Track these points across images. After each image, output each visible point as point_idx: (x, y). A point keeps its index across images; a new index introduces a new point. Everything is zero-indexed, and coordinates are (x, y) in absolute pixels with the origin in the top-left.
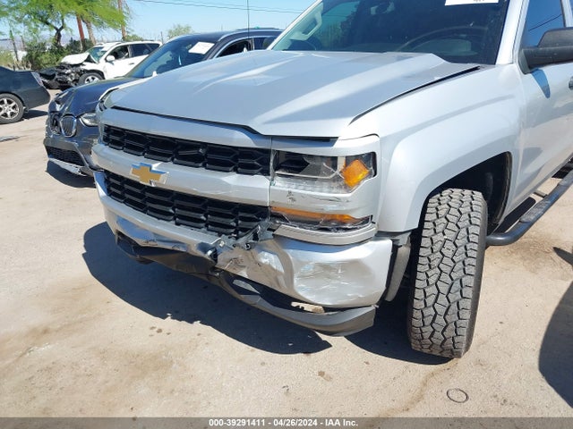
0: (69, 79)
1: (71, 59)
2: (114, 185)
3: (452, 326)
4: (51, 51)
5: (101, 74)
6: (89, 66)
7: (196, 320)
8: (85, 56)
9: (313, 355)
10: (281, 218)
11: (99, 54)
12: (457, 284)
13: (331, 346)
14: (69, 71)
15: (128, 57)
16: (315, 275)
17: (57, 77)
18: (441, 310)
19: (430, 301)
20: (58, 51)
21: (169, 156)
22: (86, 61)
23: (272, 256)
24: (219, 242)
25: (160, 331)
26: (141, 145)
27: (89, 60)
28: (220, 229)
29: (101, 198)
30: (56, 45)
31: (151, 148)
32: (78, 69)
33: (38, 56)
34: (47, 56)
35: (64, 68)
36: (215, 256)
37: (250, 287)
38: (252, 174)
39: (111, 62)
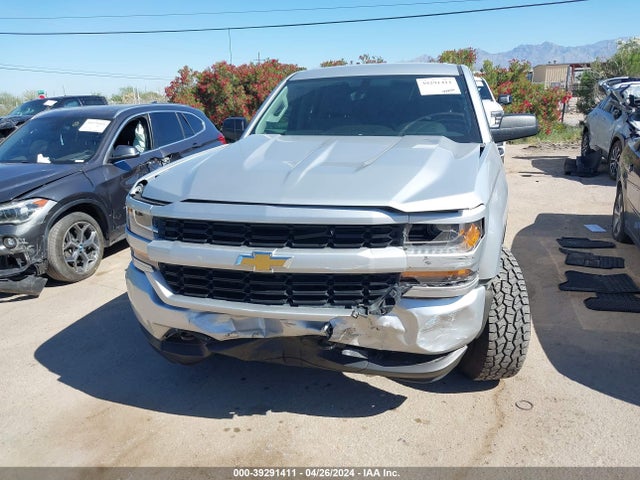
3: (518, 349)
10: (413, 281)
12: (519, 314)
13: (406, 398)
16: (435, 327)
18: (510, 337)
23: (392, 318)
25: (237, 430)
36: (330, 330)
37: (358, 355)
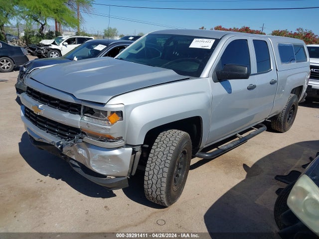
0: (42, 52)
1: (45, 42)
2: (27, 112)
3: (159, 190)
4: (37, 35)
5: (59, 51)
6: (54, 47)
7: (60, 178)
8: (52, 41)
9: (106, 199)
11: (60, 41)
12: (161, 171)
13: (116, 196)
14: (43, 48)
15: (75, 44)
16: (99, 160)
17: (36, 50)
18: (154, 182)
19: (150, 177)
20: (42, 36)
21: (46, 102)
22: (53, 44)
23: (83, 151)
24: (60, 141)
25: (41, 181)
26: (38, 96)
27: (54, 43)
28: (62, 136)
29: (22, 117)
30: (40, 32)
31: (42, 98)
32: (48, 47)
33: (30, 37)
34: (34, 38)
35: (40, 46)
36: (62, 148)
37: (77, 164)
38: (75, 114)
39: (66, 45)
